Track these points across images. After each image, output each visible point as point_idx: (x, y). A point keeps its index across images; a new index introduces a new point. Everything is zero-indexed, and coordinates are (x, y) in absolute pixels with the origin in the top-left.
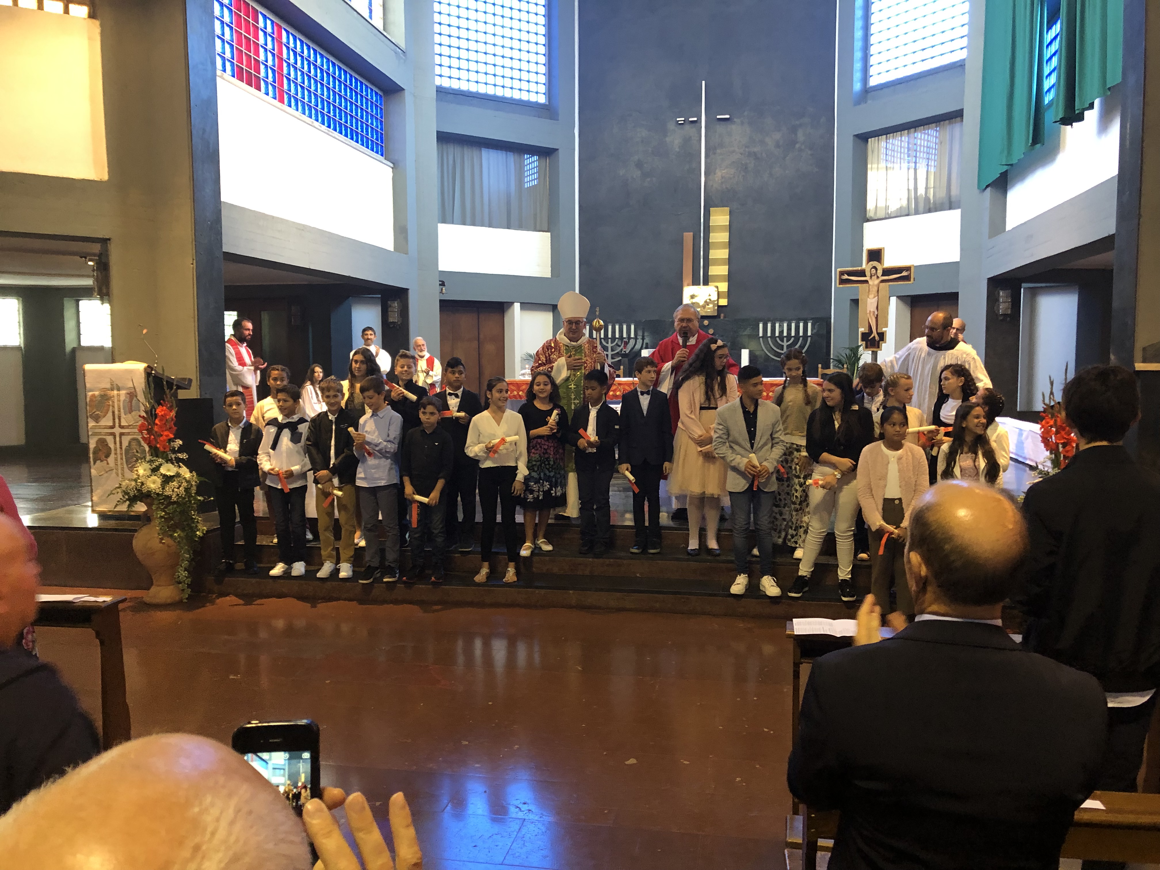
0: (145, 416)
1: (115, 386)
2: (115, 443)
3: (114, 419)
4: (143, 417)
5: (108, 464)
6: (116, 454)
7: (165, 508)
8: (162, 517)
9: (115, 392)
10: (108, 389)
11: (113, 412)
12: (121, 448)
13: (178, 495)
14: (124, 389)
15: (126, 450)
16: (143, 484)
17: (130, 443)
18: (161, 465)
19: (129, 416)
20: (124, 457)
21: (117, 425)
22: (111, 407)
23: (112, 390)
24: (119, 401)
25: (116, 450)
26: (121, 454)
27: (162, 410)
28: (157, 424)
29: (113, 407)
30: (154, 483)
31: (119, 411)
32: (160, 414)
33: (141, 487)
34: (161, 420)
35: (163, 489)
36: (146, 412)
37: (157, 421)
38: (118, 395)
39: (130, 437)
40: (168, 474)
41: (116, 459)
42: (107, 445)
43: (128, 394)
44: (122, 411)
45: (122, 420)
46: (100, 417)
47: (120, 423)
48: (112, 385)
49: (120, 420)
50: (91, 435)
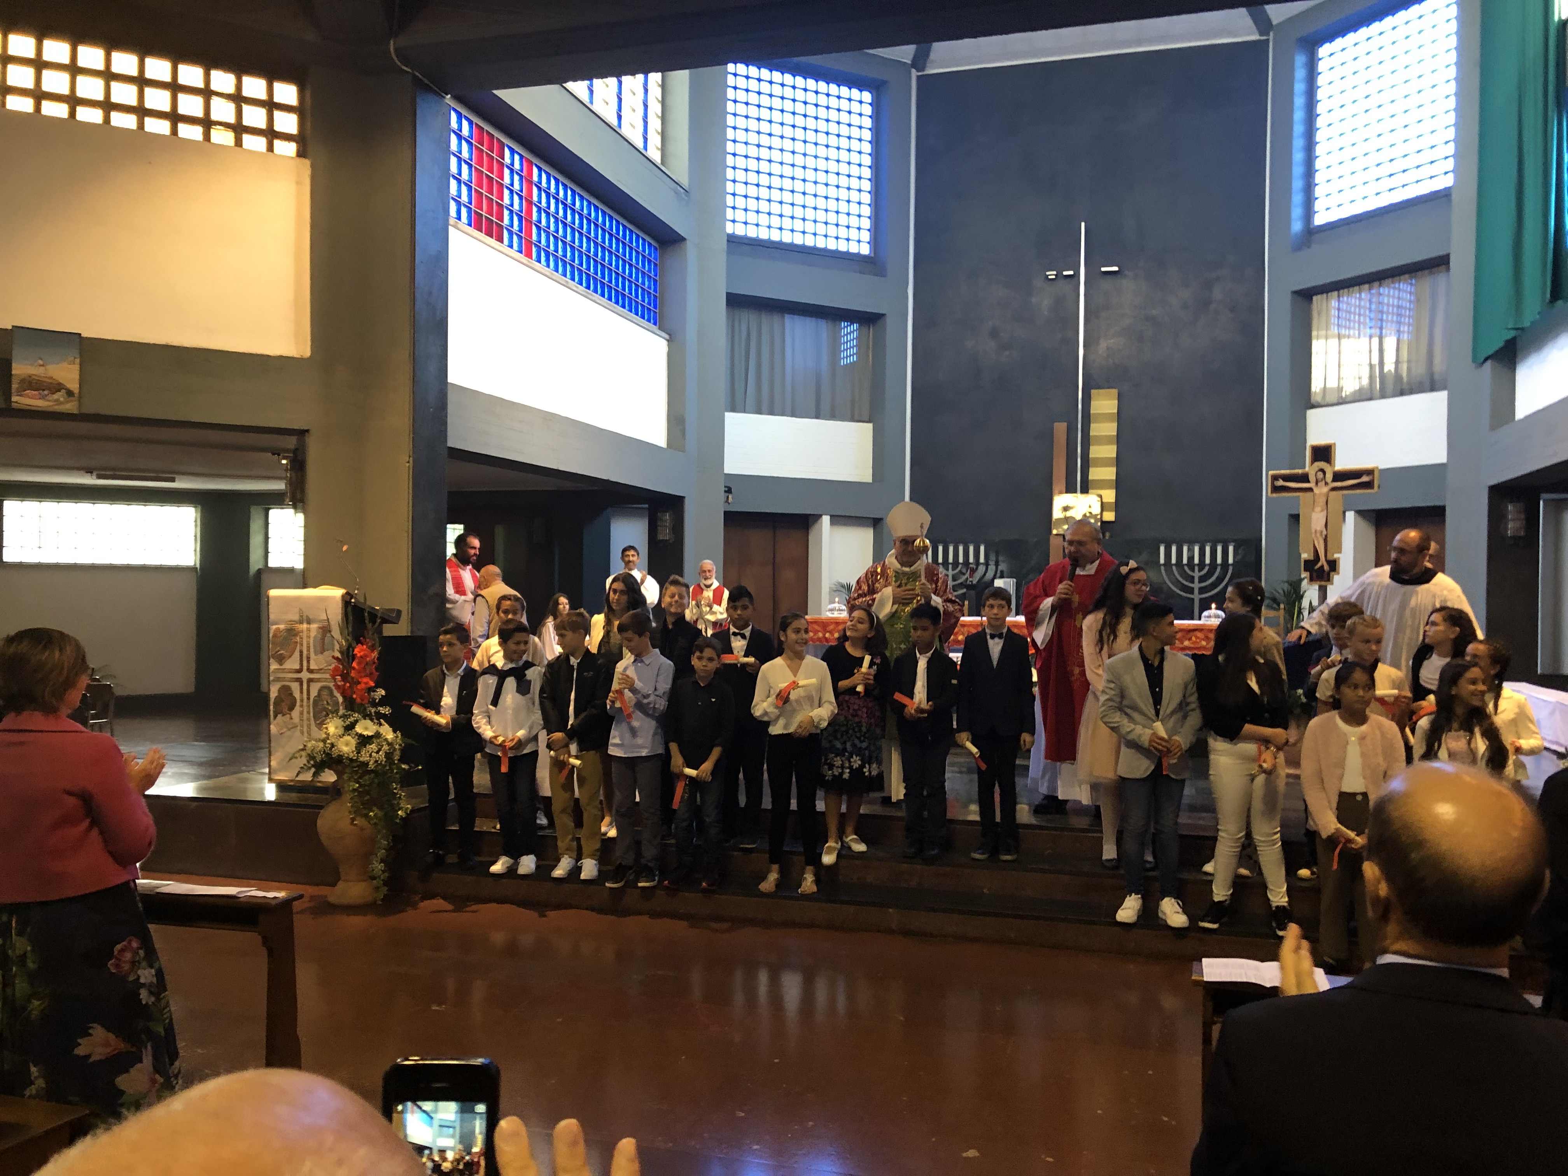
0: (340, 657)
1: (305, 618)
2: (301, 692)
3: (301, 661)
4: (337, 659)
5: (291, 718)
6: (302, 706)
7: (360, 778)
8: (354, 790)
9: (305, 626)
10: (297, 622)
11: (301, 652)
12: (308, 699)
13: (376, 761)
14: (315, 621)
15: (314, 701)
16: (333, 745)
17: (320, 691)
18: (356, 722)
19: (320, 656)
21: (305, 668)
22: (298, 645)
23: (301, 622)
24: (309, 637)
25: (302, 700)
26: (309, 706)
27: (362, 650)
28: (354, 668)
29: (302, 645)
30: (347, 744)
31: (308, 650)
32: (359, 655)
33: (331, 749)
34: (359, 663)
35: (358, 753)
36: (341, 652)
37: (354, 664)
38: (309, 630)
40: (365, 733)
41: (302, 713)
42: (291, 694)
43: (320, 628)
44: (312, 650)
45: (312, 662)
46: (284, 658)
47: (308, 666)
48: (302, 616)
49: (308, 662)
50: (273, 681)
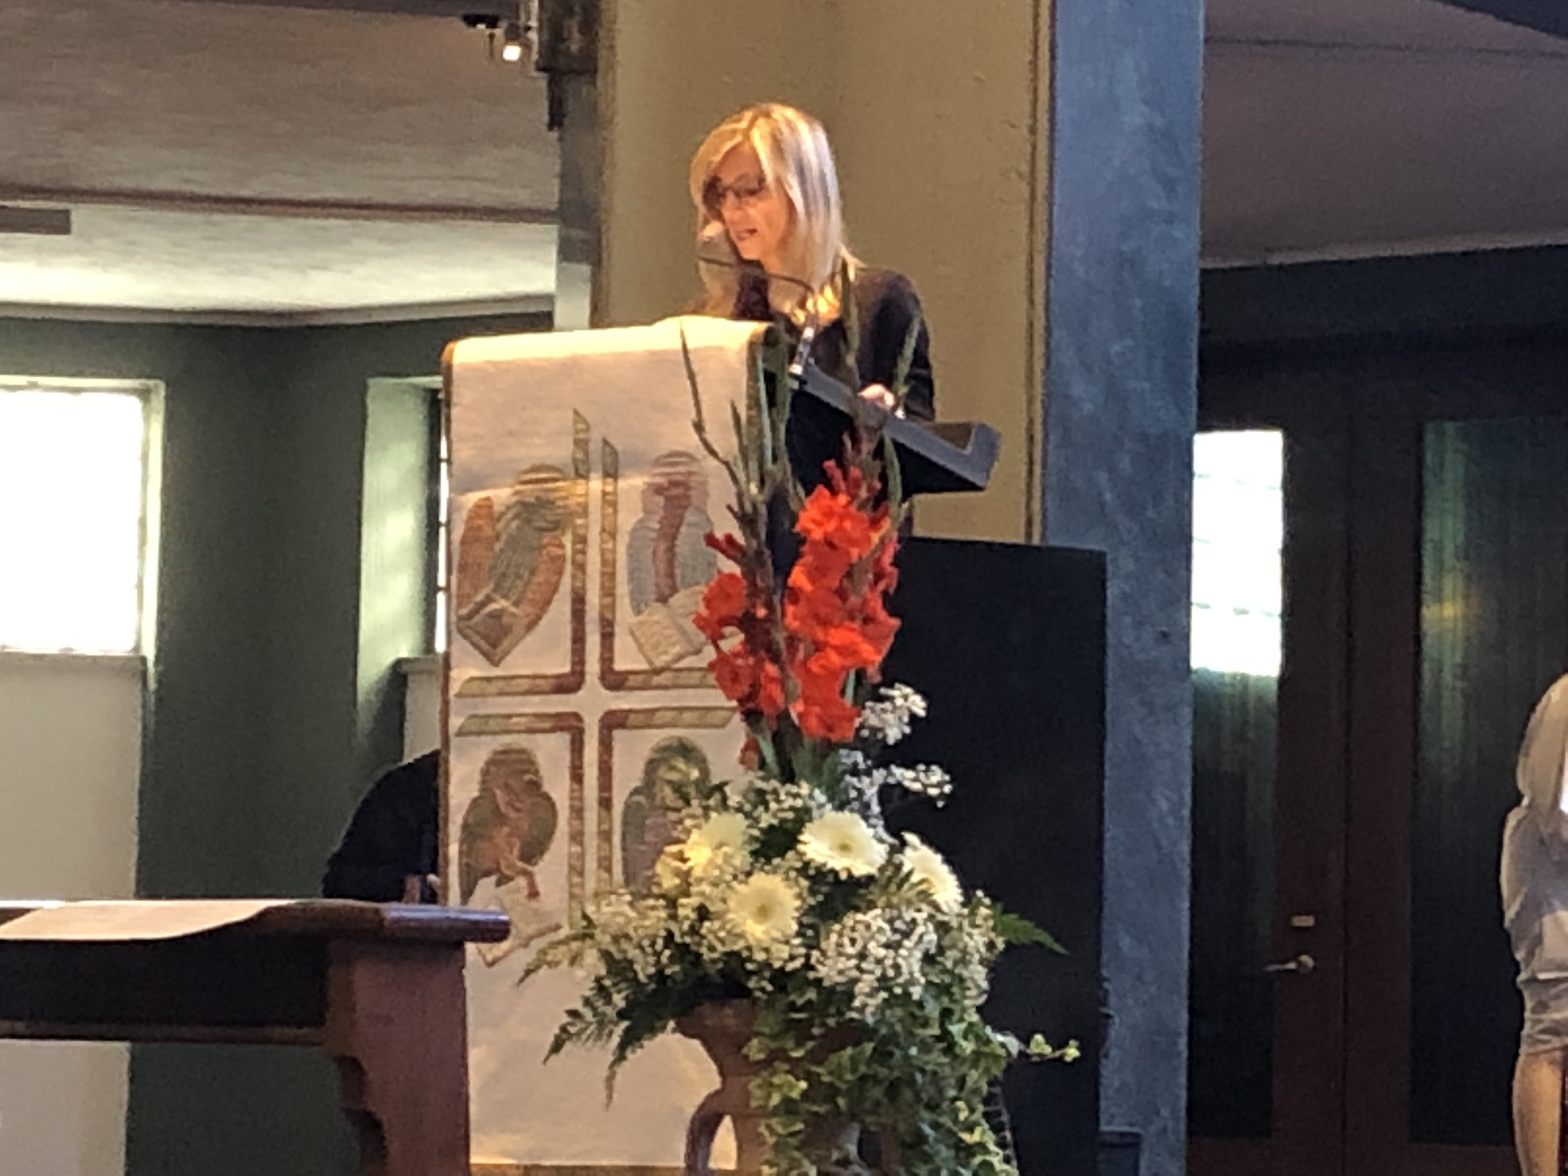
1: (595, 447)
2: (577, 776)
3: (579, 640)
4: (729, 546)
5: (534, 894)
9: (596, 484)
10: (556, 472)
11: (579, 601)
12: (606, 803)
14: (638, 464)
16: (703, 913)
18: (803, 816)
19: (657, 614)
21: (593, 666)
22: (568, 569)
23: (582, 474)
24: (609, 532)
25: (578, 812)
26: (606, 836)
27: (829, 514)
28: (794, 595)
29: (580, 568)
30: (763, 912)
31: (608, 591)
32: (817, 534)
34: (816, 573)
37: (798, 577)
38: (610, 501)
40: (838, 863)
41: (577, 870)
42: (535, 786)
43: (659, 490)
44: (623, 588)
45: (622, 643)
46: (506, 631)
47: (607, 660)
48: (581, 444)
49: (607, 637)
50: (460, 733)
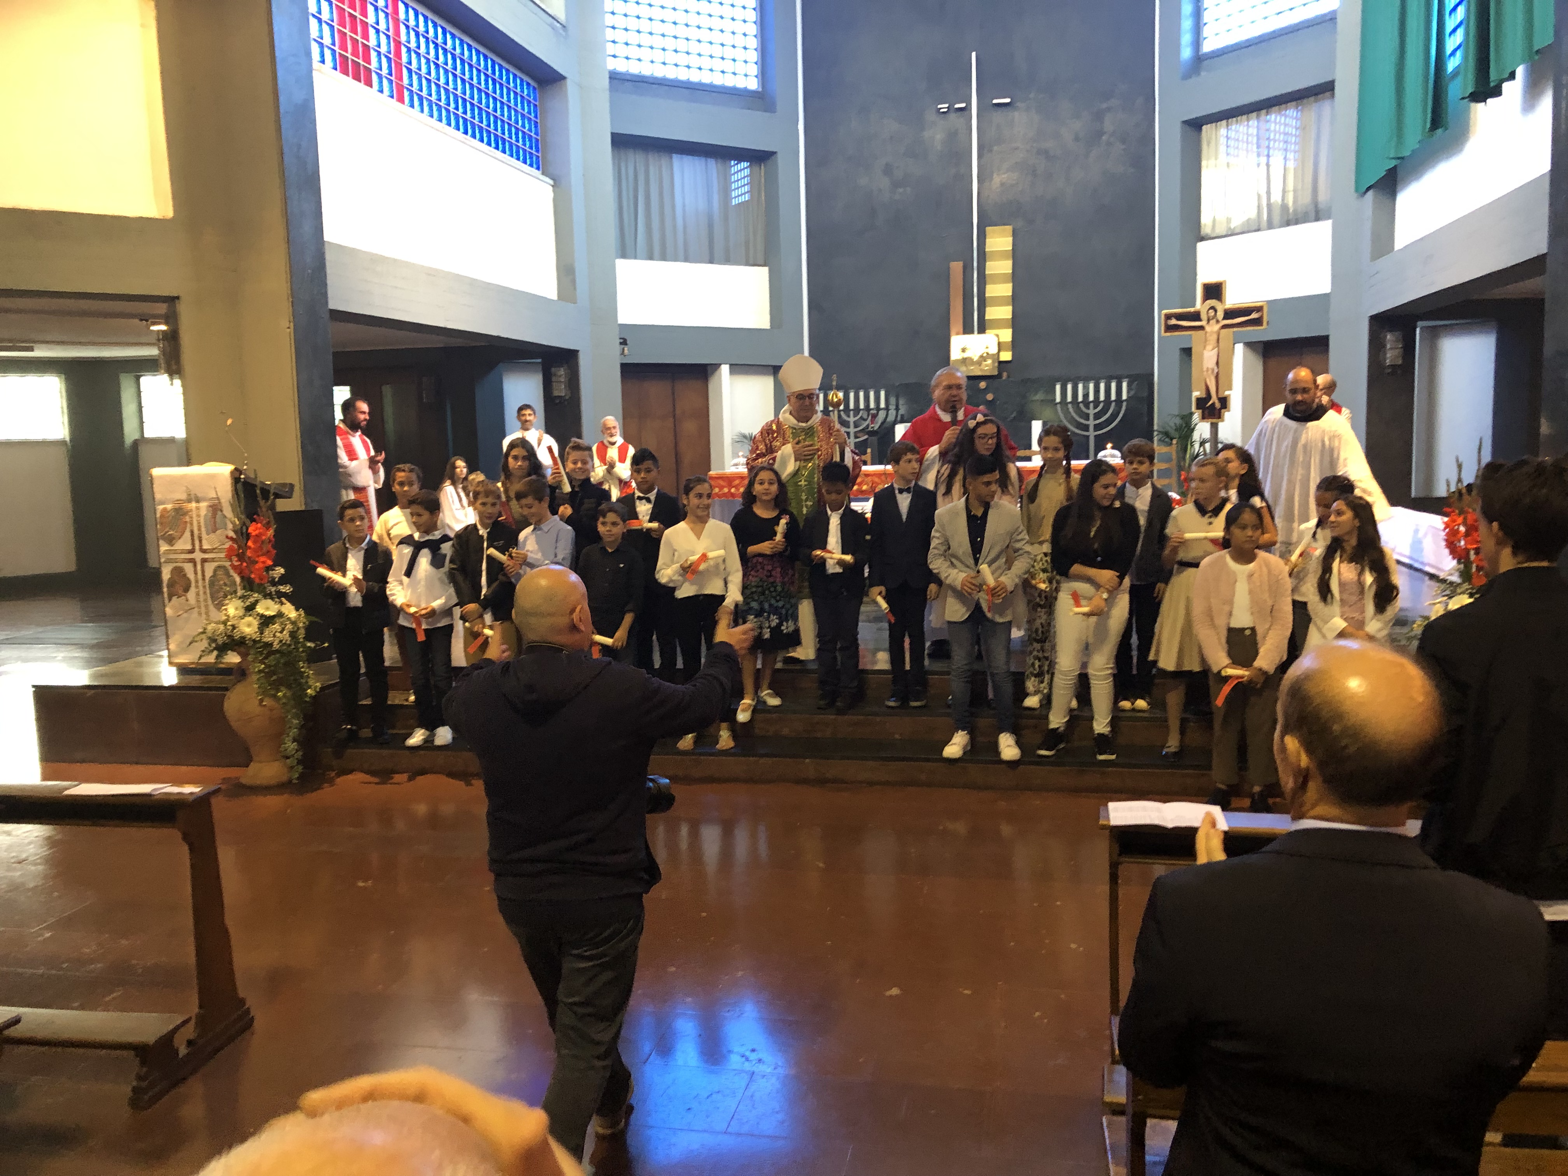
0: (235, 537)
1: (193, 496)
2: (196, 573)
3: (193, 540)
4: (231, 539)
5: (187, 600)
6: (197, 587)
7: (266, 658)
8: (260, 671)
9: (194, 505)
10: (184, 501)
11: (192, 532)
12: (204, 579)
13: (281, 641)
14: (204, 500)
15: (210, 581)
16: (234, 627)
17: (215, 571)
18: (257, 602)
19: (212, 536)
20: (208, 591)
21: (197, 547)
22: (188, 525)
23: (189, 501)
24: (198, 516)
25: (197, 581)
26: (204, 587)
27: (257, 529)
28: (250, 548)
29: (192, 524)
30: (249, 625)
31: (199, 529)
32: (254, 534)
33: (232, 631)
34: (255, 542)
35: (262, 633)
36: (235, 531)
37: (250, 543)
38: (198, 508)
39: (214, 565)
40: (267, 613)
41: (198, 594)
42: (185, 575)
43: (210, 506)
44: (203, 529)
45: (204, 542)
46: (174, 538)
47: (201, 546)
48: (189, 495)
49: (200, 541)
50: (165, 562)
